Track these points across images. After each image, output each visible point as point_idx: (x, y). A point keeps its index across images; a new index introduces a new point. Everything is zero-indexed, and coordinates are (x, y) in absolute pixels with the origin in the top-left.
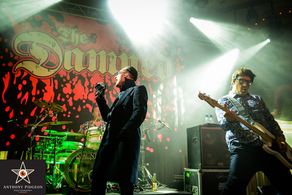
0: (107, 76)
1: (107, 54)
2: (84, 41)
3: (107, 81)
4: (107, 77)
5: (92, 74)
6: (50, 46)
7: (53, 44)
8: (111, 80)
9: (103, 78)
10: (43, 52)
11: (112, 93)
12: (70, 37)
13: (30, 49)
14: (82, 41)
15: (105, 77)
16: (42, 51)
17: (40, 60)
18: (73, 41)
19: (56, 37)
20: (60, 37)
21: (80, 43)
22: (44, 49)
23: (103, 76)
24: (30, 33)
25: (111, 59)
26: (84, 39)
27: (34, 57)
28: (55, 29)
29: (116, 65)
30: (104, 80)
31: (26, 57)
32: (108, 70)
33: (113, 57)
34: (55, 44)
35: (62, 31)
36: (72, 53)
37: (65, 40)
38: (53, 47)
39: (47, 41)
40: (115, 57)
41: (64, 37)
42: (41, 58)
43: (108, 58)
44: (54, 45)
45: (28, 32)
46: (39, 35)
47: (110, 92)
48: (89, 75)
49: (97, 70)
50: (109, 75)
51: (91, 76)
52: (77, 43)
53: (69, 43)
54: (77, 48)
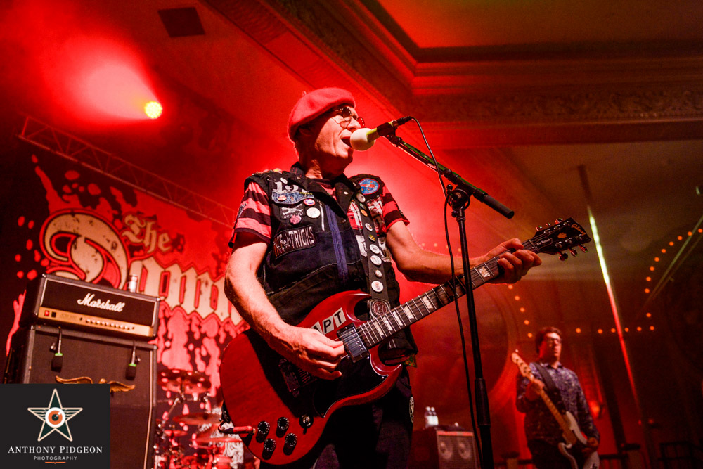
0: (194, 319)
1: (198, 275)
2: (166, 245)
3: (194, 329)
4: (195, 321)
5: (172, 311)
6: (108, 247)
7: (112, 245)
8: (199, 327)
9: (188, 322)
10: (94, 258)
11: (200, 353)
12: (142, 235)
13: (73, 249)
14: (161, 246)
15: (191, 320)
16: (94, 256)
17: (88, 272)
18: (146, 242)
19: (120, 231)
20: (127, 233)
21: (158, 249)
22: (98, 251)
23: (188, 318)
24: (78, 216)
25: (203, 286)
26: (165, 242)
27: (78, 266)
28: (120, 217)
29: (211, 298)
30: (190, 325)
31: (62, 263)
32: (197, 307)
33: (207, 284)
34: (116, 245)
35: (132, 222)
36: (144, 267)
37: (134, 239)
38: (113, 250)
39: (104, 236)
40: (211, 283)
41: (133, 233)
42: (89, 270)
43: (199, 283)
44: (114, 248)
45: (73, 214)
46: (91, 222)
47: (197, 351)
48: (167, 314)
49: (180, 306)
50: (199, 317)
51: (170, 317)
52: (152, 249)
53: (140, 247)
54: (152, 258)
